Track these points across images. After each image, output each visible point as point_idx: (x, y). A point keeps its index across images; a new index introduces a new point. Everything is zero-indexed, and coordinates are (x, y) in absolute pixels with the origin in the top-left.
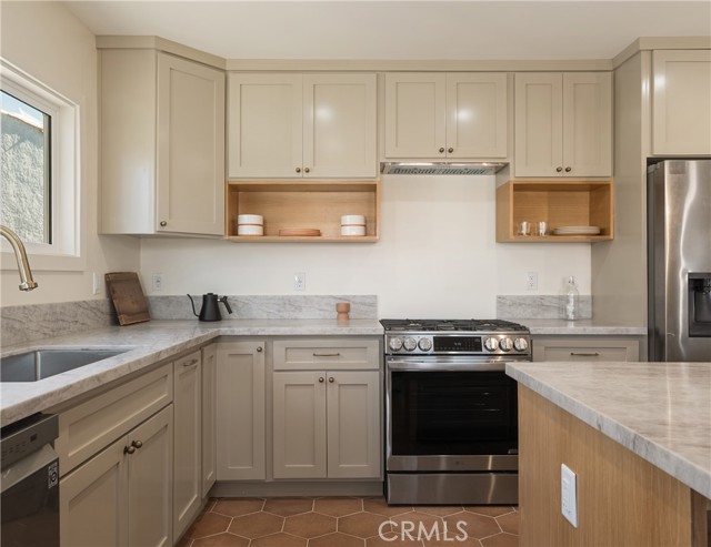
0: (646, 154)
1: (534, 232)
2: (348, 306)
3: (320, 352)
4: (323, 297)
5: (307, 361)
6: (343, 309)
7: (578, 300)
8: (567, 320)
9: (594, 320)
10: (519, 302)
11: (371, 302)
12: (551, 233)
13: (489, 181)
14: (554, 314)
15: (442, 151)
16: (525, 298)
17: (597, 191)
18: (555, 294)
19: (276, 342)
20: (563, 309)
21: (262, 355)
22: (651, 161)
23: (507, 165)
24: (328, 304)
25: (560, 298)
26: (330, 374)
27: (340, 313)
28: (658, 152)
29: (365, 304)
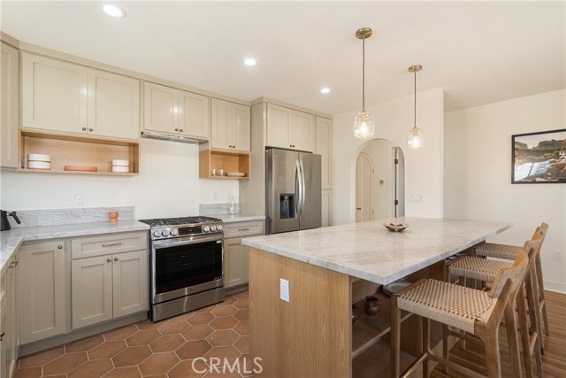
0: (265, 145)
1: (217, 174)
2: (117, 214)
3: (107, 244)
4: (97, 209)
5: (98, 250)
6: (114, 215)
7: (235, 205)
8: (230, 214)
9: (241, 214)
10: (209, 207)
11: (131, 211)
12: (226, 175)
13: (196, 147)
14: (225, 212)
15: (176, 130)
16: (212, 205)
17: (243, 158)
18: (225, 202)
19: (73, 241)
20: (229, 210)
21: (62, 251)
22: (267, 148)
23: (207, 141)
24: (101, 213)
25: (227, 204)
26: (114, 256)
27: (111, 218)
28: (269, 145)
29: (126, 212)
